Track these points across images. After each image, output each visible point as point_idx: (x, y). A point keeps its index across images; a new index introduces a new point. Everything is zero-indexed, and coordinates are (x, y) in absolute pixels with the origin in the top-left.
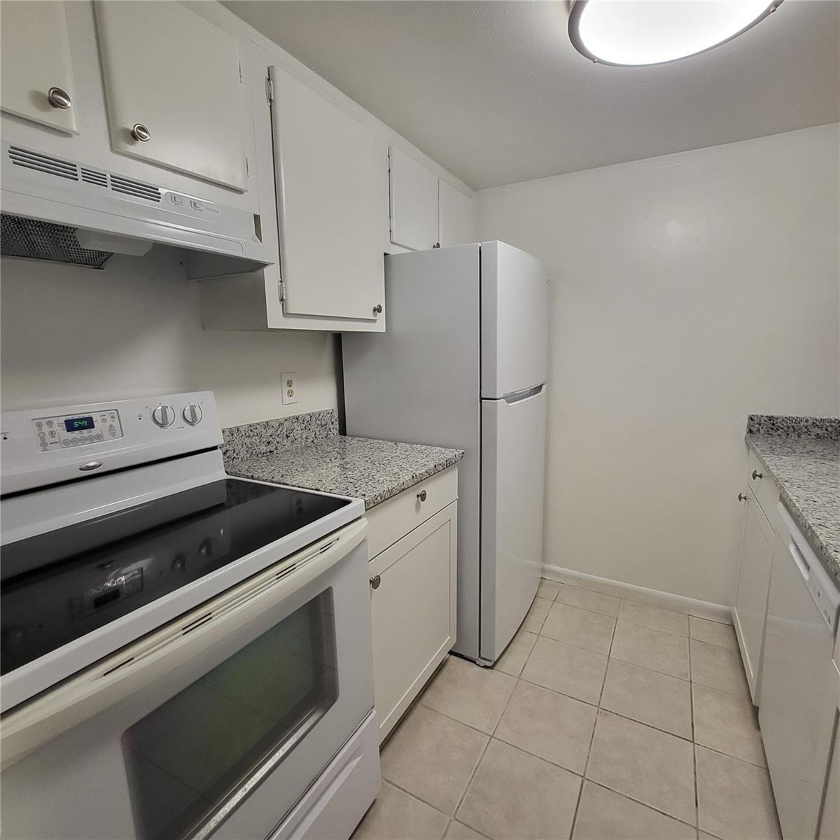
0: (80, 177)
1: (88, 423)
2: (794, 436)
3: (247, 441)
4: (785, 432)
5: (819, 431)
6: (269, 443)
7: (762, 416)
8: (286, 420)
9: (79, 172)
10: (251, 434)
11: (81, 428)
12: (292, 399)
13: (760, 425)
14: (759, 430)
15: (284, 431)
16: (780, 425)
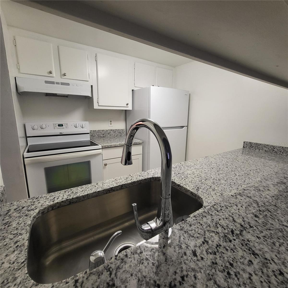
0: (55, 84)
1: (62, 125)
2: (257, 150)
3: (98, 133)
4: (255, 148)
5: (266, 149)
6: (103, 135)
7: (248, 142)
8: (108, 130)
9: (55, 83)
10: (99, 132)
11: (61, 126)
12: (111, 125)
13: (247, 145)
14: (246, 147)
15: (108, 132)
16: (253, 145)
